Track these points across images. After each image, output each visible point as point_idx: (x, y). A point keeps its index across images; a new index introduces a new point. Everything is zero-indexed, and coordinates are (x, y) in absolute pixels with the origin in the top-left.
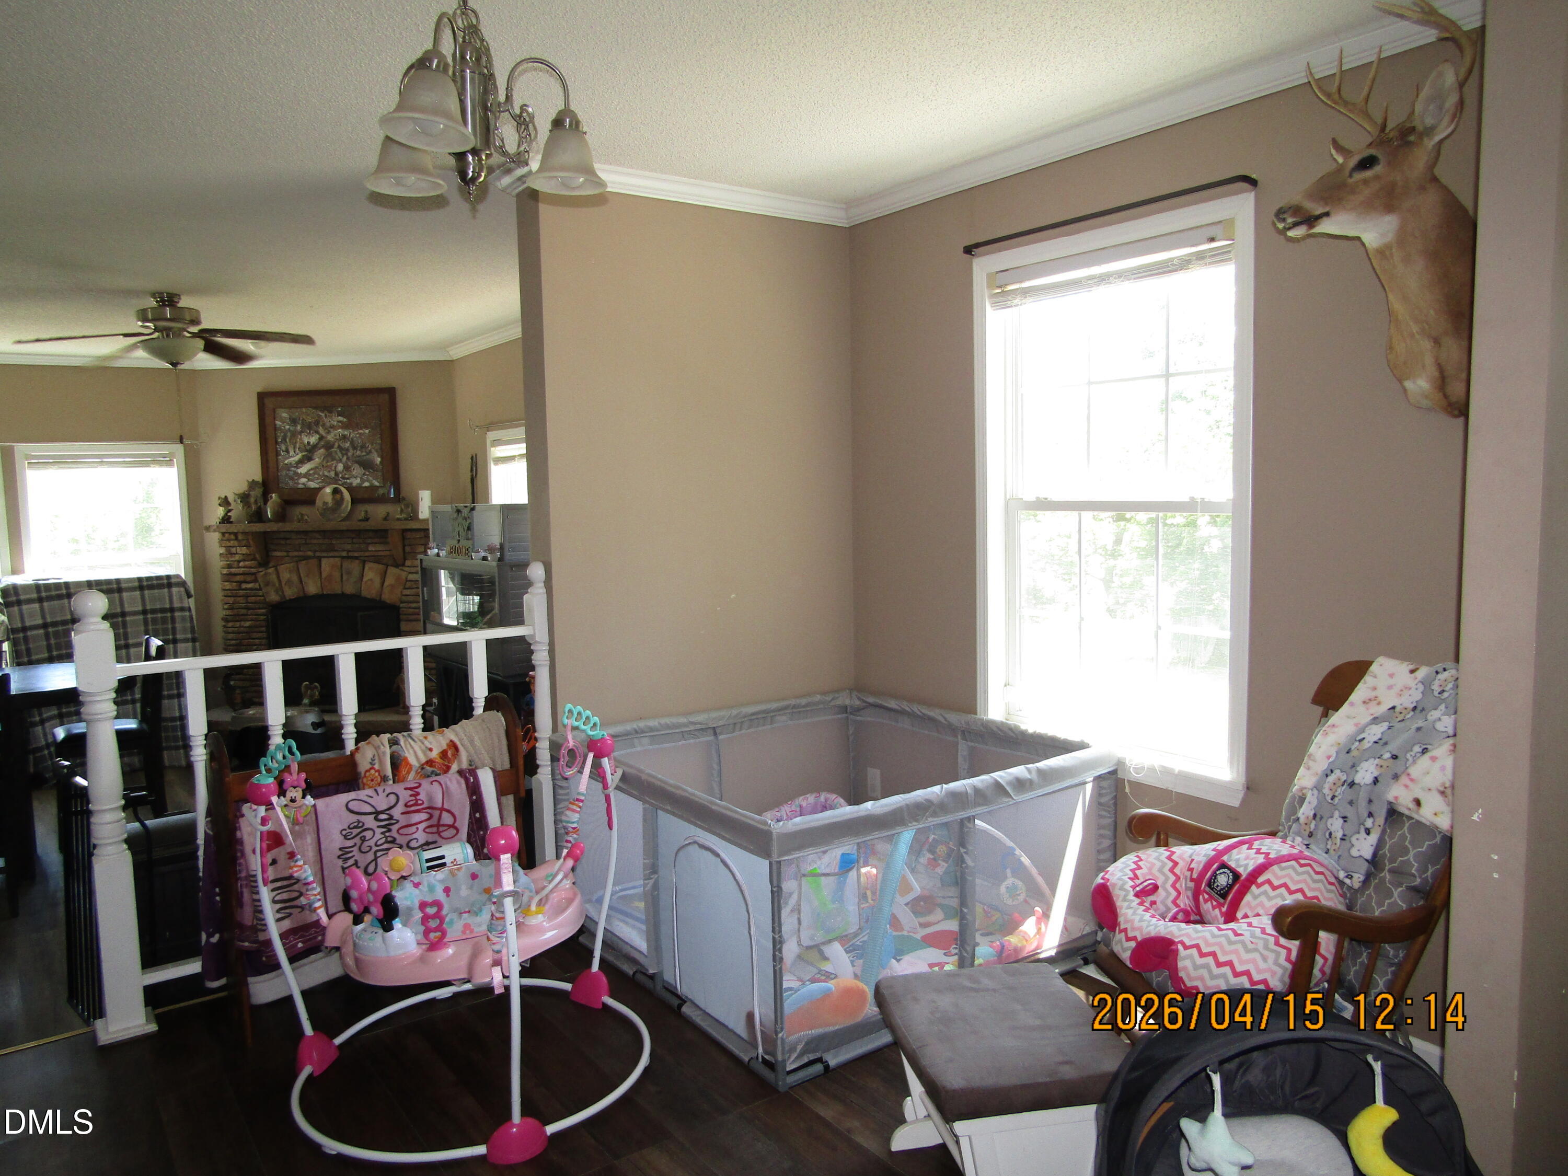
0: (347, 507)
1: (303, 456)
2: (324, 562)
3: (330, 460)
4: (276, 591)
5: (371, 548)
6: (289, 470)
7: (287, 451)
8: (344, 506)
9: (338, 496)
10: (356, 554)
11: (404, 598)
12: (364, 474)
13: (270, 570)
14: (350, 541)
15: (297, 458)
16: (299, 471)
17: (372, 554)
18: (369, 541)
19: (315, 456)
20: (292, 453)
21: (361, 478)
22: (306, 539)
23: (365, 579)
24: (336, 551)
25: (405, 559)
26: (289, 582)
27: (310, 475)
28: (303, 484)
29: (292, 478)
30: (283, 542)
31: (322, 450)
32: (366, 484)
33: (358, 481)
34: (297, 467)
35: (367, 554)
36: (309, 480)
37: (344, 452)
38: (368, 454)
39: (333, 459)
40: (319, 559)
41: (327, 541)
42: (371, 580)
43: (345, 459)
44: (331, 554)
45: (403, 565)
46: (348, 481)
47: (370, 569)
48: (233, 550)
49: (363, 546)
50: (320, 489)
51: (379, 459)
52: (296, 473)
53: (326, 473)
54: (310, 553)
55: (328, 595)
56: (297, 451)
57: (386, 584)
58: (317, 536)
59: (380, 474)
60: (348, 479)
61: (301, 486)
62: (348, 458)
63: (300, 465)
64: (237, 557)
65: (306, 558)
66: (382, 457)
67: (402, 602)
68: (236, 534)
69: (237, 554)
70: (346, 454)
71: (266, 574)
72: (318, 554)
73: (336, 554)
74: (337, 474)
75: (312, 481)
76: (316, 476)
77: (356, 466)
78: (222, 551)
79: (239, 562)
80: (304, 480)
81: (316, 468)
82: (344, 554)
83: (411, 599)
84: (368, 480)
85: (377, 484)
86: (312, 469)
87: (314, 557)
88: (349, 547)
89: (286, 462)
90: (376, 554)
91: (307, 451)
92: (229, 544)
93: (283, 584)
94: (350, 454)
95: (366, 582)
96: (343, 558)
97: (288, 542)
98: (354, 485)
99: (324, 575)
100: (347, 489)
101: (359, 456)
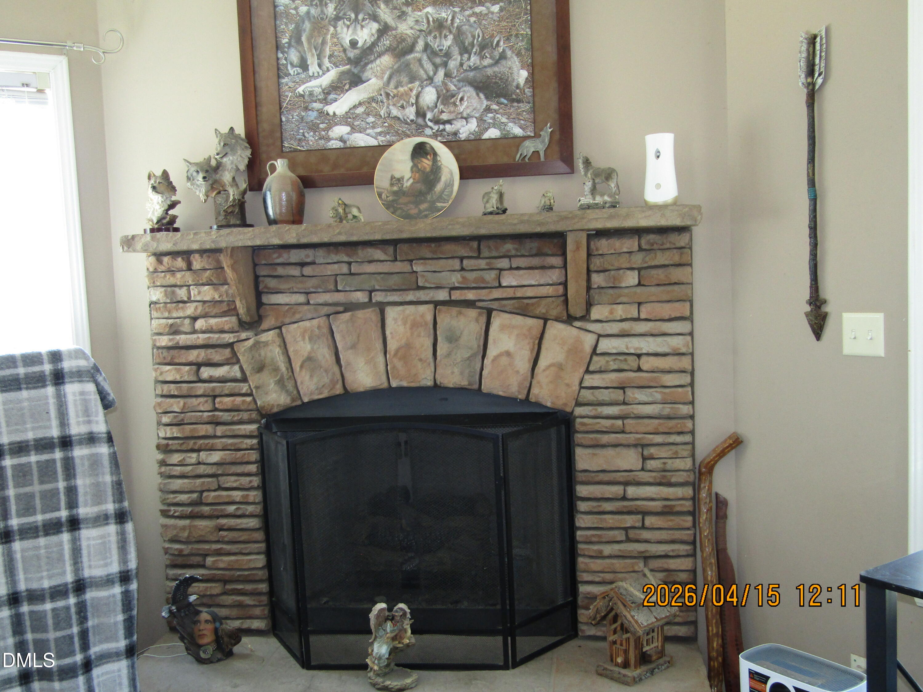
0: (450, 185)
1: (343, 73)
2: (391, 313)
3: (405, 79)
4: (281, 383)
5: (508, 280)
6: (306, 109)
7: (304, 65)
8: (439, 187)
9: (426, 163)
10: (470, 295)
11: (586, 395)
12: (488, 109)
13: (266, 337)
14: (456, 264)
15: (326, 80)
16: (330, 109)
17: (509, 293)
18: (504, 263)
19: (367, 74)
20: (313, 68)
21: (480, 120)
22: (350, 263)
23: (492, 352)
24: (419, 288)
25: (589, 305)
26: (309, 360)
27: (356, 117)
28: (341, 139)
29: (314, 127)
30: (295, 271)
31: (386, 60)
32: (493, 133)
33: (473, 125)
34: (326, 101)
35: (497, 294)
36: (354, 129)
37: (438, 60)
38: (497, 62)
39: (413, 79)
40: (382, 308)
41: (399, 267)
42: (508, 354)
43: (441, 73)
44: (411, 296)
45: (585, 317)
46: (448, 127)
47: (503, 328)
48: (182, 293)
49: (490, 276)
50: (382, 149)
51: (524, 74)
52: (321, 113)
53: (395, 112)
54: (361, 297)
55: (401, 389)
56: (326, 63)
57: (543, 363)
58: (378, 254)
59: (525, 106)
60: (449, 122)
61: (335, 144)
62: (447, 75)
63: (332, 96)
64: (190, 310)
65: (350, 307)
66: (532, 68)
67: (579, 404)
68: (186, 255)
69: (189, 301)
70: (445, 64)
71: (257, 345)
72: (378, 297)
73: (422, 295)
74: (420, 113)
75: (361, 130)
76: (371, 119)
77: (469, 91)
78: (157, 295)
79: (194, 319)
80: (340, 130)
81: (372, 99)
82: (442, 295)
83: (604, 395)
84: (495, 124)
85: (517, 131)
86: (360, 104)
87: (370, 304)
88: (455, 279)
89: (300, 90)
90: (520, 293)
91: (350, 61)
92: (170, 280)
93: (296, 366)
94: (453, 64)
95: (496, 358)
96: (437, 304)
97: (307, 270)
98: (463, 136)
99: (392, 345)
100: (446, 143)
101: (476, 68)
